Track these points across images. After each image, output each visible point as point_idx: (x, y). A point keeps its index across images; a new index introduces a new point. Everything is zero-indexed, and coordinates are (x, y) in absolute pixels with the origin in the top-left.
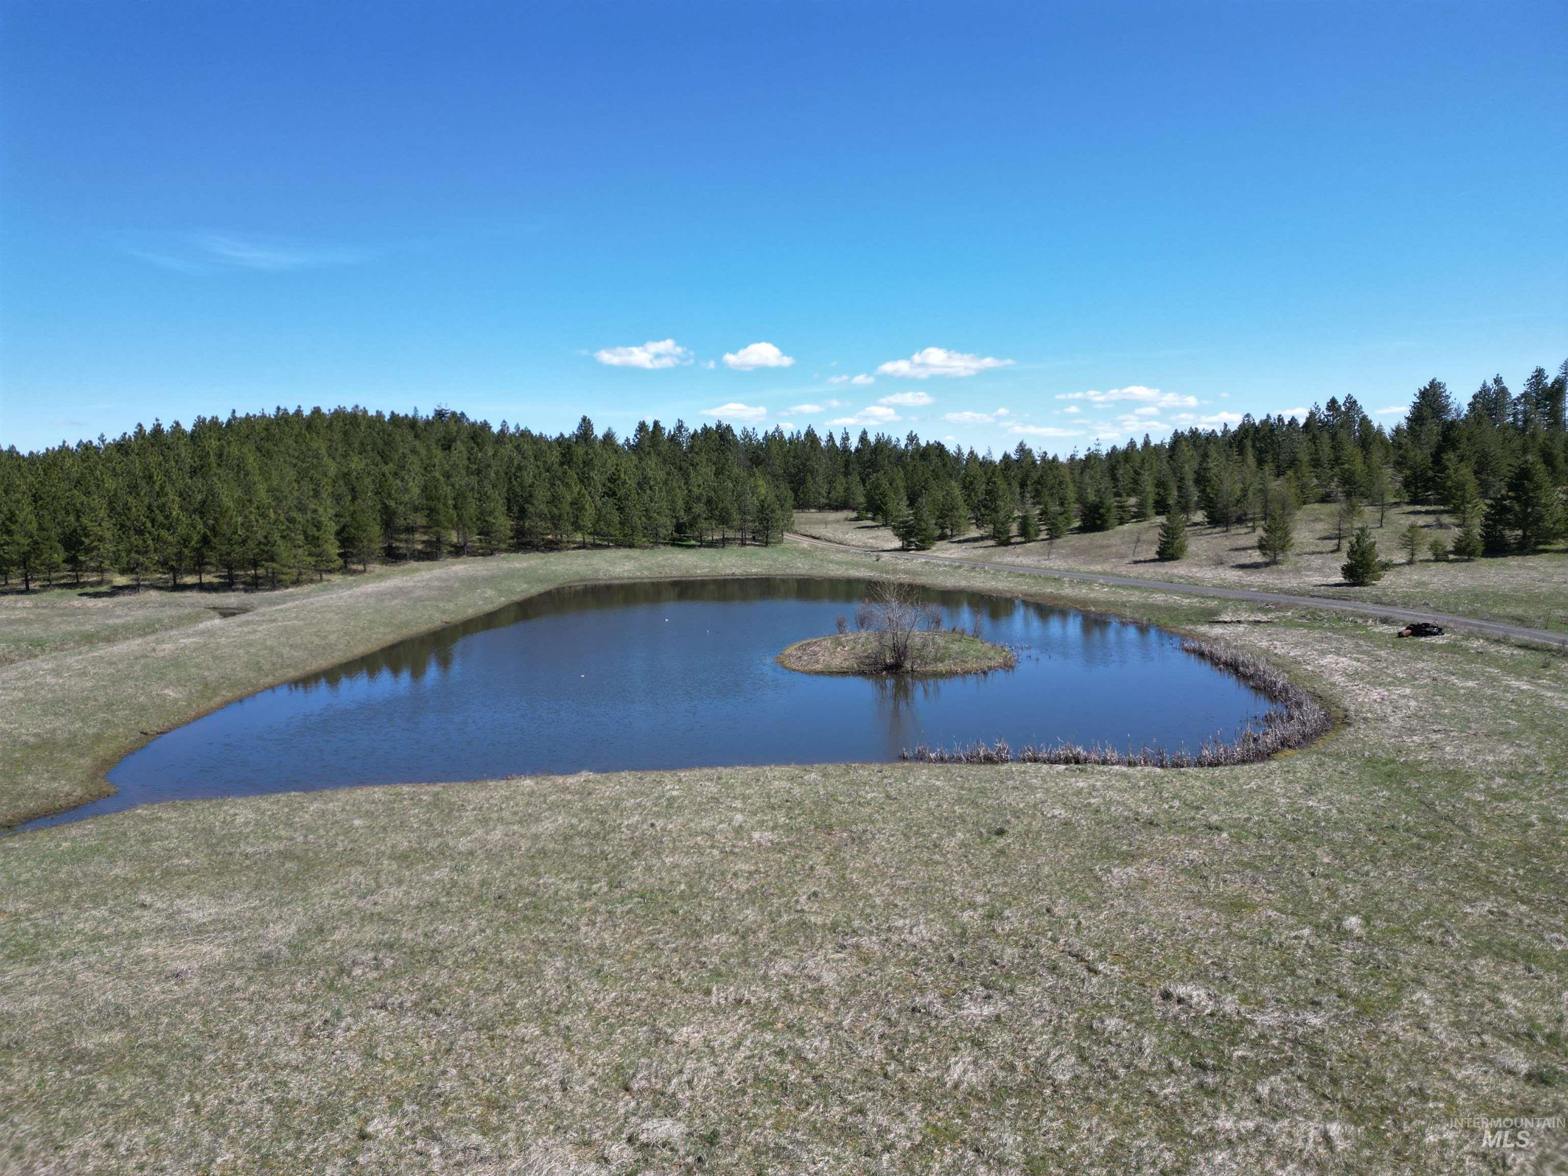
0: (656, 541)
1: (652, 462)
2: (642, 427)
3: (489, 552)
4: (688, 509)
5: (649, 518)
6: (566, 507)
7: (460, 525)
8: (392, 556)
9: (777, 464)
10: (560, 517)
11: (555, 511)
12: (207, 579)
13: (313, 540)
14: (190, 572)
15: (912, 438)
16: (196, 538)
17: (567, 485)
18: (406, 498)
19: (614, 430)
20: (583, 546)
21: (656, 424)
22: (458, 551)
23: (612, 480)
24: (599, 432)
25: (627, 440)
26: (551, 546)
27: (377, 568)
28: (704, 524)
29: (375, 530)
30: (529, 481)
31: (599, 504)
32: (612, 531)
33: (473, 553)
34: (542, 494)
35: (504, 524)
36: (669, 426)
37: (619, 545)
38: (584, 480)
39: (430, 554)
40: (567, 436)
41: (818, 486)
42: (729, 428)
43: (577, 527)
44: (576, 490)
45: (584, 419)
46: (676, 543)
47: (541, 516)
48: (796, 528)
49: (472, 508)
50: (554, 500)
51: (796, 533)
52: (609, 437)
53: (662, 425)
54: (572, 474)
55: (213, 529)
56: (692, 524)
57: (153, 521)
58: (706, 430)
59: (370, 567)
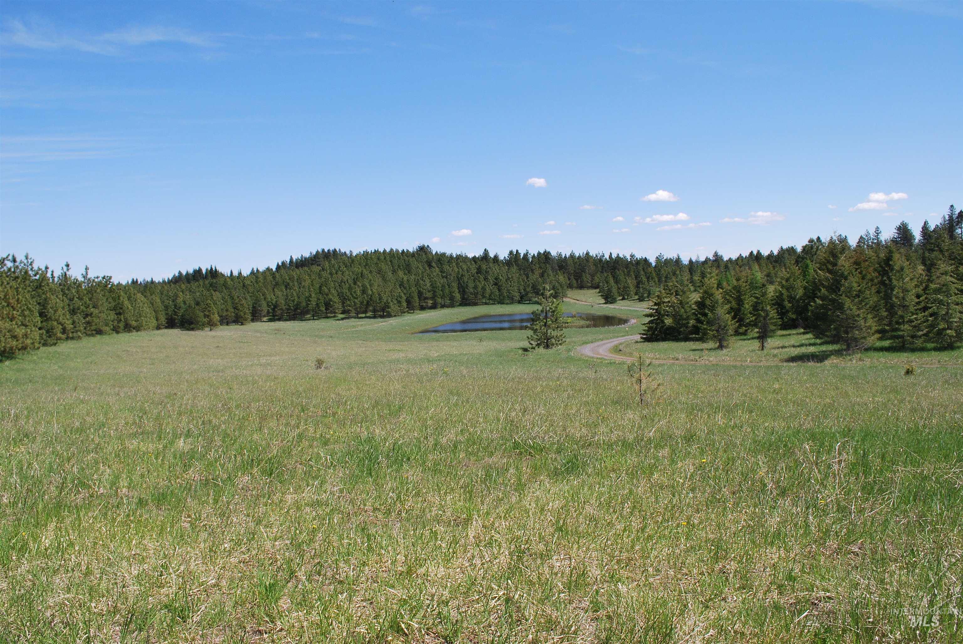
0: (512, 301)
1: (514, 269)
2: (511, 252)
3: (452, 306)
4: (525, 290)
5: (510, 293)
6: (480, 289)
7: (443, 297)
8: (422, 308)
9: (571, 269)
10: (477, 293)
11: (476, 291)
12: (368, 315)
13: (399, 302)
14: (363, 313)
15: (632, 256)
16: (365, 302)
17: (479, 281)
18: (425, 288)
19: (498, 254)
20: (486, 304)
21: (517, 251)
22: (443, 306)
23: (496, 279)
24: (492, 255)
25: (505, 258)
26: (475, 304)
27: (418, 312)
28: (530, 295)
29: (417, 299)
30: (466, 280)
31: (492, 288)
32: (496, 298)
33: (448, 307)
34: (471, 285)
35: (458, 296)
36: (522, 253)
37: (499, 303)
38: (486, 279)
39: (434, 307)
40: (477, 256)
41: (586, 278)
42: (549, 253)
43: (484, 297)
44: (483, 283)
45: (485, 250)
46: (520, 302)
47: (471, 294)
48: (569, 296)
49: (447, 291)
50: (475, 287)
51: (569, 298)
52: (496, 257)
53: (519, 252)
54: (482, 277)
55: (371, 299)
56: (527, 294)
57: (353, 297)
58: (539, 253)
59: (416, 311)
